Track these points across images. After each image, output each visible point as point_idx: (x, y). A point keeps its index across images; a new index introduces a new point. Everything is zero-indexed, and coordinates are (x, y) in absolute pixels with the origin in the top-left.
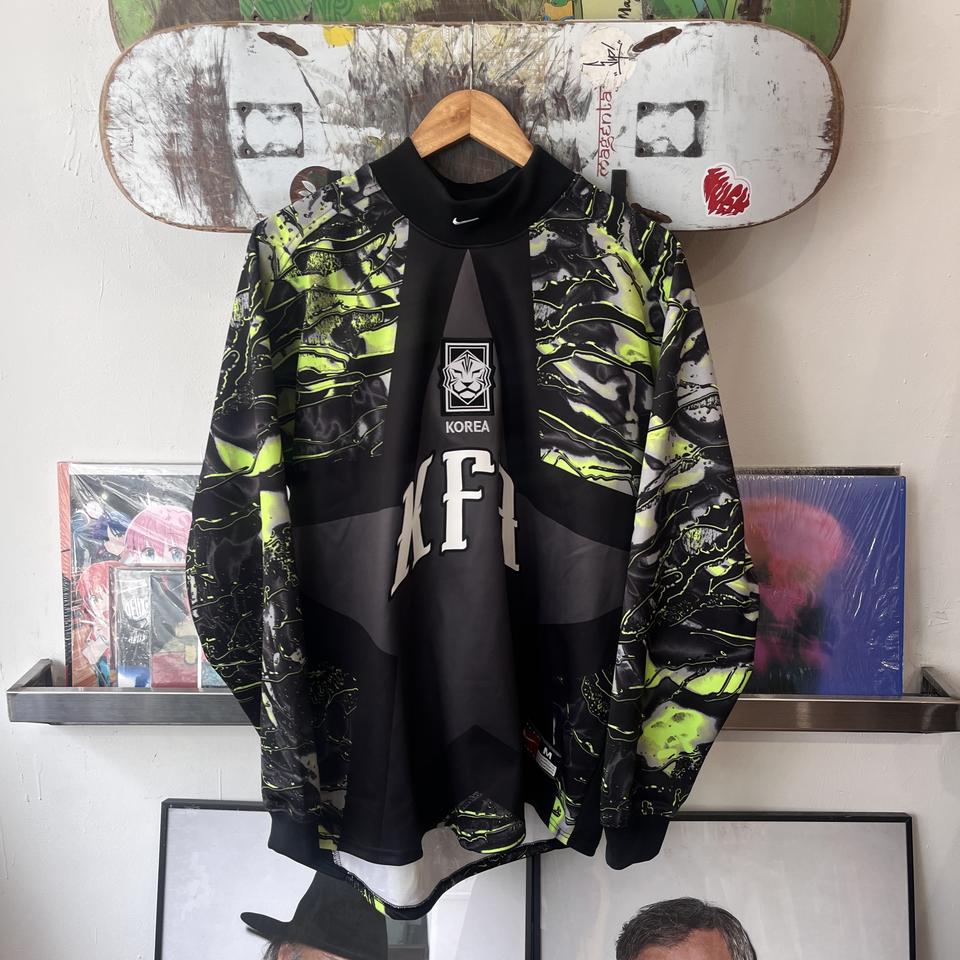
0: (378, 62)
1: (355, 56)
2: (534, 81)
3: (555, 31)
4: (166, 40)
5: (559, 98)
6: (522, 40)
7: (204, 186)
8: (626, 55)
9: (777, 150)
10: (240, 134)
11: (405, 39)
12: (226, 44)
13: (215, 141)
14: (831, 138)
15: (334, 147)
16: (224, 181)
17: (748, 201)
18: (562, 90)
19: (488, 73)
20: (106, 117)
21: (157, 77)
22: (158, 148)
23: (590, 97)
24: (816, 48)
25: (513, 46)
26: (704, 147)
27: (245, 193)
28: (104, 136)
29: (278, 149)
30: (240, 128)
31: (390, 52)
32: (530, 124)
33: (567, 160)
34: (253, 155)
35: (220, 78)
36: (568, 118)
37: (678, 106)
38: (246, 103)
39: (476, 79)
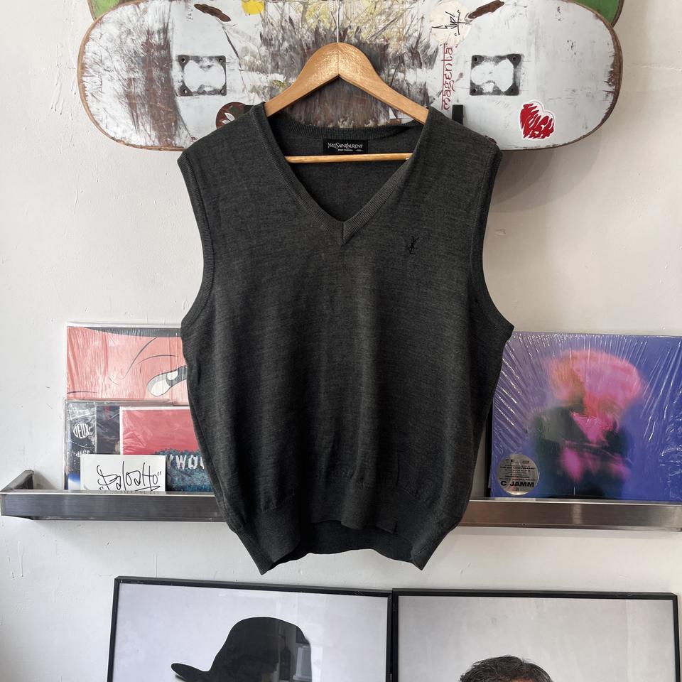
0: (282, 26)
1: (265, 22)
2: (395, 40)
3: (411, 3)
4: (128, 10)
5: (414, 52)
6: (387, 10)
7: (153, 117)
8: (463, 21)
9: (574, 91)
10: (180, 79)
11: (302, 9)
12: (171, 13)
13: (162, 85)
14: (614, 84)
15: (249, 88)
16: (169, 112)
17: (552, 129)
18: (416, 46)
19: (362, 34)
20: (83, 68)
21: (121, 39)
22: (119, 87)
23: (436, 51)
24: (602, 17)
25: (381, 14)
26: (520, 88)
27: (183, 122)
28: (81, 82)
29: (207, 89)
30: (180, 74)
31: (290, 19)
32: (393, 71)
33: (420, 98)
34: (190, 94)
35: (166, 37)
36: (420, 67)
37: (501, 58)
38: (185, 56)
39: (353, 38)
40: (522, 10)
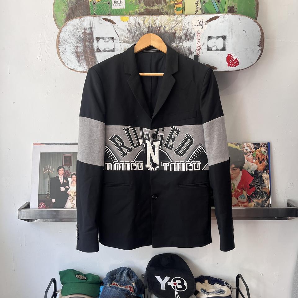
0: (136, 26)
1: (129, 24)
2: (179, 31)
3: (184, 17)
4: (76, 21)
5: (186, 35)
6: (175, 20)
7: (86, 60)
8: (204, 23)
10: (97, 46)
11: (143, 19)
12: (94, 21)
13: (90, 48)
16: (92, 59)
17: (239, 63)
18: (187, 33)
19: (166, 28)
20: (58, 42)
21: (74, 31)
22: (73, 50)
23: (194, 35)
25: (173, 21)
26: (226, 48)
27: (98, 62)
28: (58, 47)
29: (107, 50)
30: (97, 44)
31: (139, 23)
32: (178, 42)
33: (188, 52)
34: (100, 51)
35: (92, 31)
36: (188, 40)
37: (219, 37)
38: (99, 37)
39: (163, 30)
40: (226, 19)
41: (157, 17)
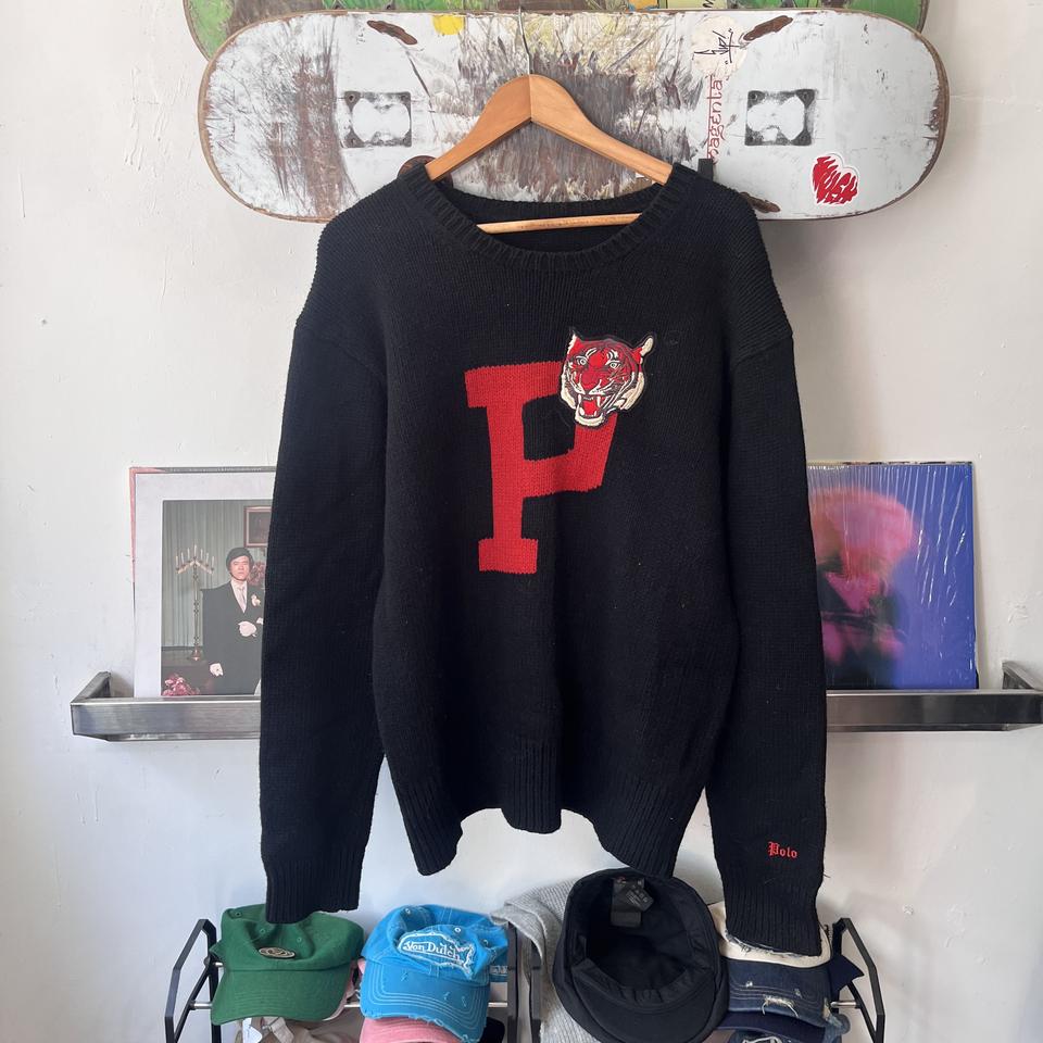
0: (488, 51)
1: (465, 45)
2: (644, 70)
3: (666, 20)
4: (269, 31)
5: (670, 87)
6: (633, 29)
7: (308, 176)
8: (737, 44)
9: (884, 138)
10: (347, 124)
11: (515, 28)
12: (335, 33)
13: (322, 133)
15: (442, 136)
16: (330, 170)
18: (673, 79)
19: (599, 61)
20: (205, 107)
21: (263, 68)
22: (262, 140)
23: (700, 86)
25: (624, 35)
26: (814, 135)
27: (350, 181)
28: (203, 127)
29: (385, 138)
30: (348, 116)
31: (500, 41)
32: (640, 113)
33: (677, 149)
34: (360, 144)
35: (328, 67)
36: (678, 106)
37: (788, 95)
38: (354, 92)
39: (586, 68)
40: (817, 29)
41: (568, 18)
